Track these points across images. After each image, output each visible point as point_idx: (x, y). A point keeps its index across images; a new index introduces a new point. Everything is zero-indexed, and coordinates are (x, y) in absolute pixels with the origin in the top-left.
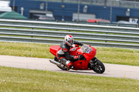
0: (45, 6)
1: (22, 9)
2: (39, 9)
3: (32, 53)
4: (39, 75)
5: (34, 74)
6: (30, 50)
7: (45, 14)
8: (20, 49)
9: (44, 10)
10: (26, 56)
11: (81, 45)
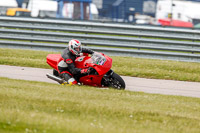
11: (91, 53)
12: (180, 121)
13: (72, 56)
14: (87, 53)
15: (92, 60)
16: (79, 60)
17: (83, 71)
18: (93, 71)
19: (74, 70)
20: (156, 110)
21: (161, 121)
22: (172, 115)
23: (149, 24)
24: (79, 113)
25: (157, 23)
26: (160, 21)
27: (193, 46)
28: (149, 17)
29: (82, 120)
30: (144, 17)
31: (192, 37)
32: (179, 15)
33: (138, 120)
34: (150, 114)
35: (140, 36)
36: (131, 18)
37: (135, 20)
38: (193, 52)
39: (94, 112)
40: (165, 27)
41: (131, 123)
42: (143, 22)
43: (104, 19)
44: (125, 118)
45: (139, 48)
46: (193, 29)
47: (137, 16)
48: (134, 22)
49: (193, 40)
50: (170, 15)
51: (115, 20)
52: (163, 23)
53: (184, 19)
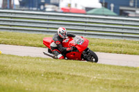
0: (134, 3)
1: (112, 5)
2: (128, 6)
3: (123, 49)
4: (130, 71)
5: (125, 71)
6: (121, 47)
7: (134, 11)
8: (111, 45)
9: (134, 7)
10: (117, 53)
11: (74, 36)
12: (77, 79)
13: (60, 39)
14: (71, 36)
15: (74, 41)
16: (65, 41)
17: (68, 49)
18: (75, 49)
19: (62, 48)
20: (60, 71)
21: (63, 79)
22: (71, 74)
23: (55, 11)
24: (7, 73)
25: (60, 10)
26: (62, 9)
27: (86, 26)
28: (55, 6)
29: (8, 78)
30: (51, 6)
31: (85, 20)
32: (76, 5)
33: (47, 77)
34: (56, 73)
35: (48, 20)
36: (42, 7)
37: (45, 8)
38: (85, 31)
39: (17, 72)
40: (65, 13)
41: (42, 80)
42: (50, 10)
43: (24, 8)
44: (38, 76)
45: (48, 28)
46: (86, 14)
47: (46, 6)
48: (44, 10)
49: (86, 22)
50: (70, 5)
51: (31, 8)
52: (65, 11)
53: (80, 8)
